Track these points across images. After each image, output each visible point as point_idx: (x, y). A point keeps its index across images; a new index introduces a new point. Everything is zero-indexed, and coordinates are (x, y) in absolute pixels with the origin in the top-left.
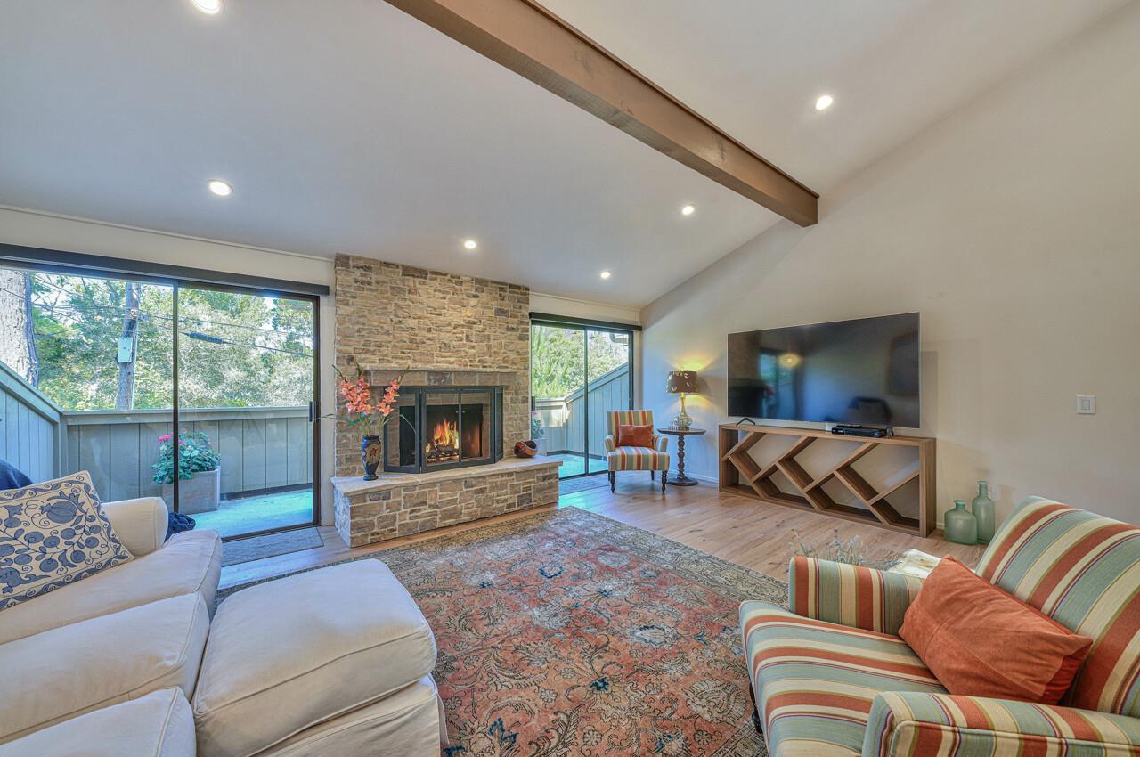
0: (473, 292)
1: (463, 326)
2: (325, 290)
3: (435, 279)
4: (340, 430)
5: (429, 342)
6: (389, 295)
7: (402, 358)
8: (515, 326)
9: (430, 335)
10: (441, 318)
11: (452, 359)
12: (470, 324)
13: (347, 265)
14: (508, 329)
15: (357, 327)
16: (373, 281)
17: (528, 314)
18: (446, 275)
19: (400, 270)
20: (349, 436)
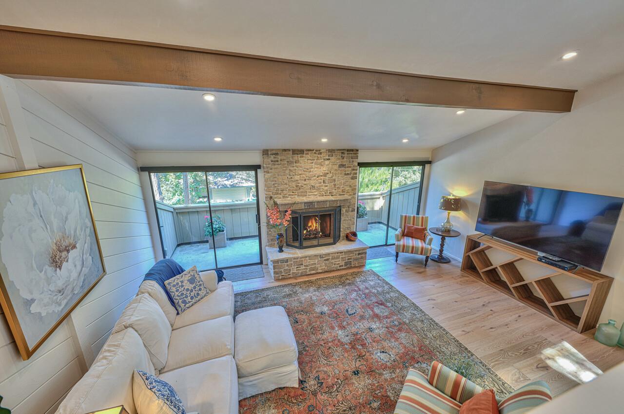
0: (327, 158)
1: (322, 176)
2: (259, 167)
3: (307, 154)
4: (268, 228)
5: (305, 186)
6: (286, 165)
7: (293, 195)
8: (349, 172)
9: (305, 183)
10: (311, 173)
11: (316, 193)
12: (325, 175)
13: (267, 154)
14: (345, 174)
15: (273, 183)
16: (279, 160)
17: (357, 164)
18: (313, 150)
19: (291, 152)
20: (272, 230)
